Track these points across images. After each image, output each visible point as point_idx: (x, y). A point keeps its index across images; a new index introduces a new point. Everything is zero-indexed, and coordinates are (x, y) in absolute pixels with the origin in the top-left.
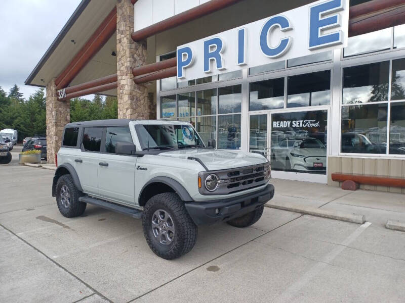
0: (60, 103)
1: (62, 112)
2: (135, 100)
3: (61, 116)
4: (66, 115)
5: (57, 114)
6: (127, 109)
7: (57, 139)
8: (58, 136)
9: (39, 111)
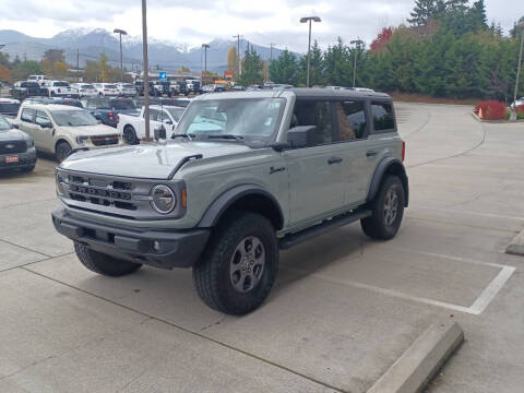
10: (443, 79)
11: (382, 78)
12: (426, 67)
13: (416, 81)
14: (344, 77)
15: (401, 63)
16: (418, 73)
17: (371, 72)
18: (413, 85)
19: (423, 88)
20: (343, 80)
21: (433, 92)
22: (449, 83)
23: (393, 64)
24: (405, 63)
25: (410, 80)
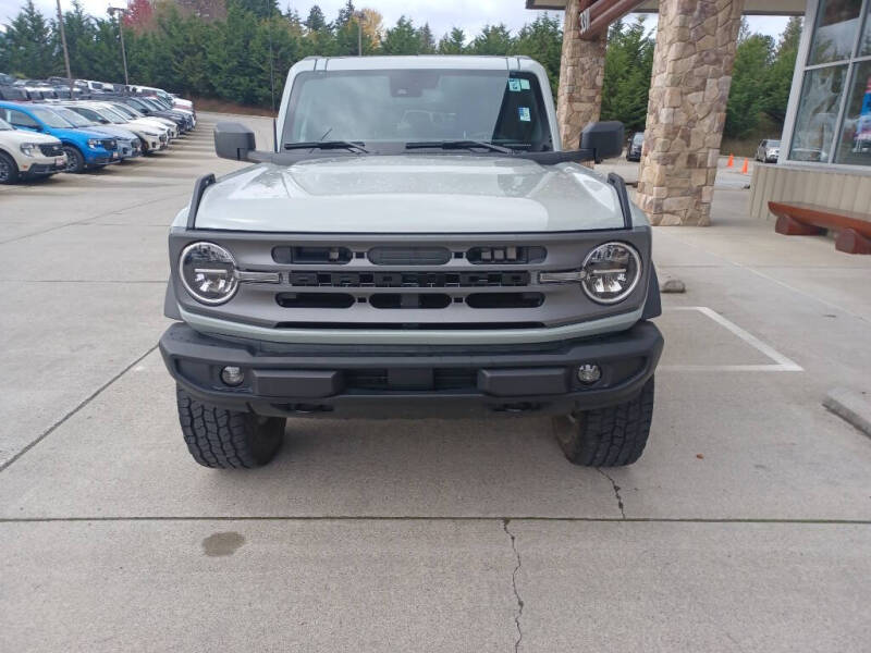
0: (584, 44)
1: (587, 67)
2: (696, 13)
3: (584, 76)
4: (594, 73)
5: (574, 72)
6: (671, 43)
7: (568, 133)
8: (571, 125)
9: (628, 72)
10: (251, 81)
11: (160, 73)
12: (225, 62)
13: (215, 80)
14: (97, 66)
15: (188, 53)
16: (215, 69)
17: (142, 61)
18: (210, 86)
19: (226, 92)
20: (97, 71)
21: (241, 99)
22: (261, 87)
23: (176, 53)
24: (194, 54)
25: (205, 78)
